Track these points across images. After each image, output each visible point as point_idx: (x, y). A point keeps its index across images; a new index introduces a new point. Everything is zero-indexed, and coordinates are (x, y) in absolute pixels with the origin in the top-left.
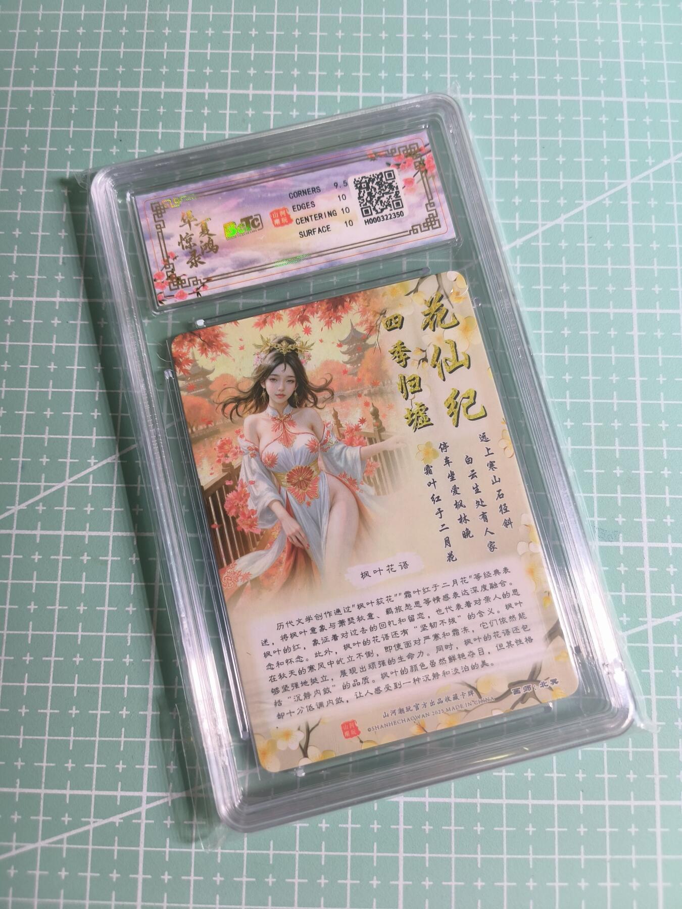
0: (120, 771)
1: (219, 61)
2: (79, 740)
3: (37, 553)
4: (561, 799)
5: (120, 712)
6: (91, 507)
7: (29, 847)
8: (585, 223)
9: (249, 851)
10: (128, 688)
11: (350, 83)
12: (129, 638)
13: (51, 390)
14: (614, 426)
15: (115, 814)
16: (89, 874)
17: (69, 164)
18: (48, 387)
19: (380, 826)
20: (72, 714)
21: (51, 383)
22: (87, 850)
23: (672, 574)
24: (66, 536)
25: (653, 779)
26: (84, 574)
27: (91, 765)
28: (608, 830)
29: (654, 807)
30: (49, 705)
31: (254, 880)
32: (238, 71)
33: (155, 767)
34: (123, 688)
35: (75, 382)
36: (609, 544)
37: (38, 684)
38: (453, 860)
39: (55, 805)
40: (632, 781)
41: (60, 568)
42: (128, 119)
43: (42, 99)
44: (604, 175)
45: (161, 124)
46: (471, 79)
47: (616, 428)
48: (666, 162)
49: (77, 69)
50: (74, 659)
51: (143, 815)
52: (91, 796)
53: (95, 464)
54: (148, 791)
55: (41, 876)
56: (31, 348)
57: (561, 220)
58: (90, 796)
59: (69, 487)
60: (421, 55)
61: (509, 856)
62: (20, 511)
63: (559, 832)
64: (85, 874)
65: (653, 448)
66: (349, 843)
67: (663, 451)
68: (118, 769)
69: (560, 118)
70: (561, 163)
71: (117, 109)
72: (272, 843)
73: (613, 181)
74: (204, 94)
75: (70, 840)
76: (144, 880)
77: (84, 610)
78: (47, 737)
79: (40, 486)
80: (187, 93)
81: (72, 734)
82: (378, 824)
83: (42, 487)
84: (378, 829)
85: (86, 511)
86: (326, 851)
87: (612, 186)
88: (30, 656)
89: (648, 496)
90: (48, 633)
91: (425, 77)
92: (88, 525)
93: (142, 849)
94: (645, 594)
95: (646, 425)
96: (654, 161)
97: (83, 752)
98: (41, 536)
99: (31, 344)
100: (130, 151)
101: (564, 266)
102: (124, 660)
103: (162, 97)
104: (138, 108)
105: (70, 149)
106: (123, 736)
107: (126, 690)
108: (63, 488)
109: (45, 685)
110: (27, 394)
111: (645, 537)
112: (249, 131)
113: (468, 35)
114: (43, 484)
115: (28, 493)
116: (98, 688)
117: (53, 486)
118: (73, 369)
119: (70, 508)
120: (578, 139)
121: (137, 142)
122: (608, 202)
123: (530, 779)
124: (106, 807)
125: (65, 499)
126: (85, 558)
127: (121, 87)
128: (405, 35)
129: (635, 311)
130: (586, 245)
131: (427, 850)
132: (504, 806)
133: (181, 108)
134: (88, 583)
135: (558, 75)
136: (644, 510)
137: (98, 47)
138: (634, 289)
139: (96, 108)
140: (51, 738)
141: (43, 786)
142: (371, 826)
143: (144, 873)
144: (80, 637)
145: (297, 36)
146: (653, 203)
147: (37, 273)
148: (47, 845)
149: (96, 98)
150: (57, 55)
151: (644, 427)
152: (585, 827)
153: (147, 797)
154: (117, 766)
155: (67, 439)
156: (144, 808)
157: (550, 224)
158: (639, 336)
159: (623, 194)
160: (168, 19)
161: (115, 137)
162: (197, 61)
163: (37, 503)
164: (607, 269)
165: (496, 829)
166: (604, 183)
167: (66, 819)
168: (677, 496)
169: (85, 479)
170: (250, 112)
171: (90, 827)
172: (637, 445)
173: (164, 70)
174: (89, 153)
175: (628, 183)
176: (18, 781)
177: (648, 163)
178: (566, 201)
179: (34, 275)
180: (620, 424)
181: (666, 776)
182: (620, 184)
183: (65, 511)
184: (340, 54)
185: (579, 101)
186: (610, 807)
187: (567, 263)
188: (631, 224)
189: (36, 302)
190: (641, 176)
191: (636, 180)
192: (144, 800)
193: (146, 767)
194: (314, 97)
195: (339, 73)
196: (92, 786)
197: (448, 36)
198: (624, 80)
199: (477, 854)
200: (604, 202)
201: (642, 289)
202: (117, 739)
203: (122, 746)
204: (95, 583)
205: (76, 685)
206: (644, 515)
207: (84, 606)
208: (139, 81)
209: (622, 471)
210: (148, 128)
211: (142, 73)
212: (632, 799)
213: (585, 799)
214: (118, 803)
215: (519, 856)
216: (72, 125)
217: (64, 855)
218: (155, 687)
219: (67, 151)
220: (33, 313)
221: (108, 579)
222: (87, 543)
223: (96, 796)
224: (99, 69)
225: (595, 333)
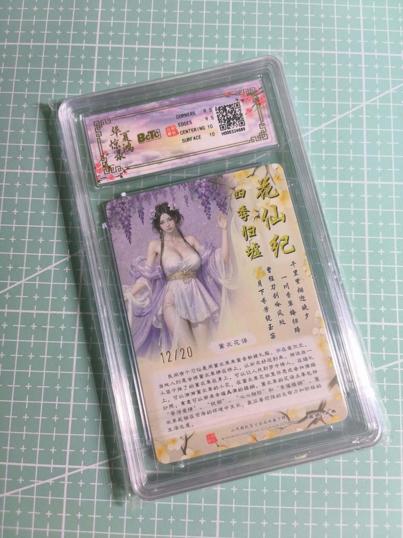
0: (53, 453)
1: (118, 28)
2: (29, 434)
3: (5, 323)
4: (314, 474)
5: (53, 418)
6: (38, 296)
8: (337, 129)
9: (128, 501)
10: (58, 404)
11: (197, 42)
12: (59, 374)
13: (14, 225)
14: (351, 252)
15: (50, 478)
16: (34, 513)
17: (27, 89)
18: (13, 224)
20: (24, 419)
21: (15, 222)
22: (33, 498)
23: (384, 341)
24: (22, 313)
25: (370, 463)
26: (33, 336)
27: (36, 449)
28: (341, 493)
29: (370, 480)
30: (11, 413)
31: (131, 518)
32: (129, 34)
33: (74, 451)
34: (55, 404)
35: (29, 221)
37: (4, 401)
38: (249, 509)
39: (14, 472)
40: (356, 464)
41: (19, 332)
42: (62, 63)
43: (12, 49)
44: (349, 99)
45: (82, 65)
46: (270, 40)
47: (353, 253)
48: (387, 92)
49: (33, 32)
50: (26, 386)
51: (66, 479)
53: (40, 270)
54: (69, 465)
55: (5, 513)
56: (2, 200)
57: (323, 127)
58: (35, 467)
59: (25, 283)
60: (240, 25)
61: (282, 507)
63: (312, 493)
64: (32, 512)
65: (374, 266)
66: (188, 498)
67: (380, 267)
70: (323, 92)
71: (56, 56)
73: (355, 103)
74: (108, 47)
75: (23, 493)
76: (66, 517)
77: (32, 357)
78: (10, 432)
79: (7, 283)
80: (99, 47)
81: (25, 430)
83: (9, 284)
85: (35, 298)
86: (174, 502)
87: (354, 106)
89: (370, 294)
90: (11, 370)
91: (242, 38)
92: (35, 307)
93: (65, 498)
95: (371, 251)
96: (380, 91)
97: (31, 441)
98: (8, 313)
99: (3, 197)
100: (63, 81)
101: (324, 154)
102: (56, 387)
103: (83, 49)
104: (68, 56)
105: (28, 80)
106: (54, 432)
108: (21, 284)
109: (9, 401)
111: (368, 319)
112: (135, 70)
113: (269, 13)
114: (9, 282)
116: (40, 404)
117: (15, 283)
118: (28, 213)
119: (25, 297)
120: (334, 77)
121: (68, 76)
122: (351, 116)
124: (44, 474)
125: (22, 291)
126: (34, 326)
127: (59, 43)
128: (231, 13)
129: (366, 182)
130: (337, 142)
131: (234, 502)
132: (280, 477)
133: (94, 56)
134: (35, 341)
135: (323, 38)
136: (368, 303)
137: (46, 19)
138: (365, 169)
139: (43, 56)
140: (12, 432)
141: (7, 460)
143: (66, 513)
144: (30, 373)
145: (165, 13)
146: (378, 117)
147: (7, 155)
148: (9, 495)
149: (44, 50)
150: (21, 23)
151: (369, 253)
152: (328, 491)
153: (69, 468)
154: (51, 450)
155: (24, 255)
156: (67, 474)
157: (316, 129)
158: (368, 198)
159: (361, 111)
161: (55, 73)
162: (105, 28)
163: (5, 293)
164: (350, 157)
165: (275, 491)
166: (349, 104)
168: (388, 295)
169: (34, 279)
170: (136, 59)
171: (35, 485)
172: (365, 263)
173: (85, 33)
174: (39, 82)
175: (364, 104)
177: (376, 92)
178: (326, 115)
179: (5, 156)
180: (355, 251)
181: (377, 462)
182: (359, 105)
183: (22, 298)
184: (191, 24)
185: (335, 54)
186: (343, 479)
187: (326, 152)
189: (6, 172)
190: (372, 100)
191: (368, 103)
192: (67, 470)
193: (68, 451)
194: (175, 49)
195: (190, 36)
196: (36, 461)
197: (257, 13)
198: (362, 41)
199: (263, 505)
200: (349, 116)
201: (370, 169)
202: (51, 434)
203: (54, 438)
204: (39, 341)
205: (27, 402)
206: (368, 306)
207: (33, 355)
208: (70, 39)
209: (355, 279)
210: (75, 68)
211: (72, 35)
212: (357, 475)
213: (328, 474)
214: (51, 472)
215: (289, 507)
216: (29, 66)
217: (19, 501)
218: (74, 403)
219: (26, 82)
220: (4, 179)
221: (47, 339)
222: (35, 317)
223: (38, 467)
224: (46, 32)
225: (341, 195)
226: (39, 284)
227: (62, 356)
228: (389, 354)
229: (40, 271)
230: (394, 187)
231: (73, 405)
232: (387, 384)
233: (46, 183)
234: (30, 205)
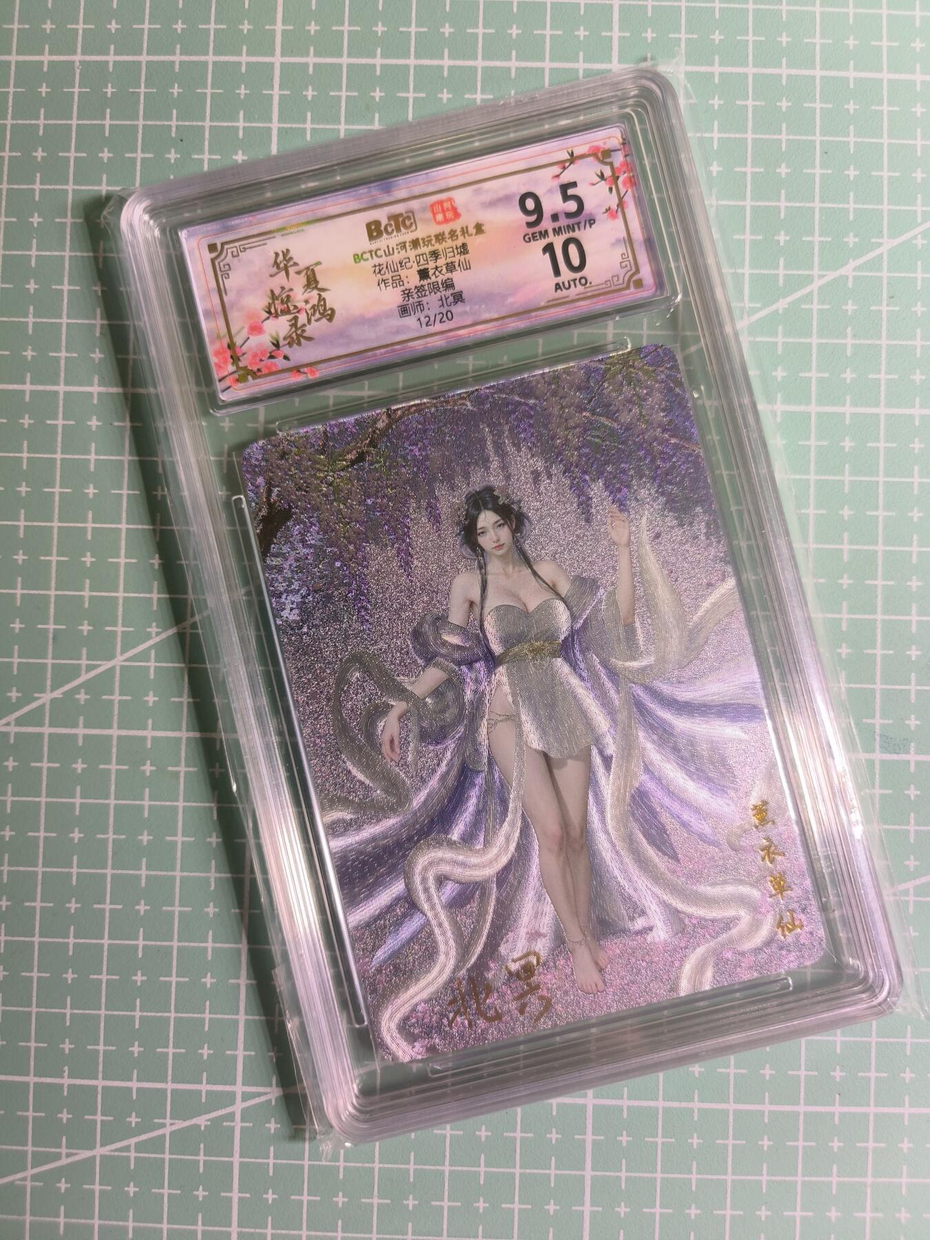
1: (330, 12)
2: (147, 1017)
3: (80, 760)
4: (809, 1105)
5: (203, 980)
6: (154, 696)
7: (84, 1154)
8: (885, 274)
9: (381, 1165)
10: (213, 948)
11: (530, 48)
12: (213, 880)
13: (90, 525)
14: (910, 586)
15: (199, 1114)
16: (166, 1191)
17: (104, 177)
18: (86, 522)
19: (559, 1136)
20: (136, 981)
21: (90, 516)
22: (163, 1160)
24: (120, 737)
27: (165, 1050)
28: (871, 1145)
30: (105, 969)
31: (388, 1201)
32: (359, 29)
33: (253, 1053)
34: (206, 948)
35: (124, 515)
36: (895, 757)
37: (88, 941)
38: (659, 1181)
39: (118, 1102)
40: (907, 1082)
41: (113, 782)
42: (191, 107)
43: (62, 73)
44: (916, 198)
45: (242, 114)
46: (717, 42)
47: (914, 590)
49: (114, 26)
50: (137, 907)
51: (238, 1117)
52: (166, 1090)
53: (157, 634)
54: (243, 1085)
55: (101, 1192)
56: (59, 462)
57: (848, 270)
59: (122, 667)
61: (735, 1177)
62: (53, 701)
63: (804, 1147)
64: (161, 1191)
66: (518, 1157)
68: (202, 1055)
69: (851, 107)
70: (852, 179)
71: (176, 90)
72: (412, 1154)
74: (307, 64)
75: (140, 1147)
76: (241, 1200)
77: (148, 840)
78: (103, 1012)
79: (79, 665)
80: (282, 64)
81: (138, 1008)
82: (557, 1133)
83: (84, 667)
84: (557, 1139)
85: (147, 701)
86: (486, 1166)
88: (76, 902)
90: (99, 871)
91: (646, 38)
92: (150, 722)
93: (236, 1160)
97: (153, 1033)
98: (85, 736)
99: (59, 456)
100: (196, 157)
101: (849, 341)
102: (206, 910)
103: (243, 70)
104: (206, 88)
105: (106, 155)
106: (207, 1011)
107: (210, 950)
108: (113, 668)
109: (98, 941)
110: (55, 531)
112: (376, 126)
114: (84, 662)
115: (63, 675)
116: (171, 947)
117: (100, 665)
118: (121, 495)
119: (124, 698)
120: (879, 141)
121: (207, 143)
122: (920, 242)
123: (767, 1077)
124: (186, 1105)
125: (117, 684)
126: (148, 768)
127: (181, 54)
130: (885, 309)
131: (624, 1167)
132: (731, 1112)
133: (272, 88)
134: (153, 803)
135: (851, 38)
139: (143, 90)
140: (109, 1013)
141: (100, 1075)
142: (548, 1136)
143: (241, 1191)
144: (144, 877)
147: (63, 349)
148: (108, 1153)
149: (143, 73)
150: (82, 4)
152: (839, 1141)
153: (243, 1093)
154: (200, 1051)
155: (117, 598)
156: (238, 1107)
157: (831, 275)
161: (173, 135)
162: (296, 12)
163: (76, 690)
164: (915, 347)
165: (718, 1142)
166: (916, 211)
167: (133, 1120)
169: (144, 656)
170: (378, 94)
171: (167, 1131)
173: (246, 27)
174: (134, 159)
176: (66, 1068)
178: (856, 240)
179: (60, 351)
183: (116, 701)
185: (882, 80)
186: (876, 1115)
187: (855, 336)
189: (65, 392)
192: (239, 1097)
193: (241, 1053)
194: (476, 68)
195: (514, 31)
196: (166, 1077)
199: (691, 1173)
200: (914, 242)
202: (199, 1016)
203: (207, 1025)
204: (163, 803)
205: (141, 943)
207: (148, 835)
208: (208, 44)
210: (223, 121)
212: (907, 1105)
213: (841, 1105)
214: (204, 1100)
215: (749, 1178)
216: (108, 116)
217: (132, 1167)
218: (252, 947)
219: (102, 158)
220: (61, 409)
222: (149, 746)
223: (173, 1090)
224: (146, 26)
225: (891, 445)
226: (156, 666)
227: (218, 836)
229: (156, 636)
231: (250, 950)
234: (126, 474)
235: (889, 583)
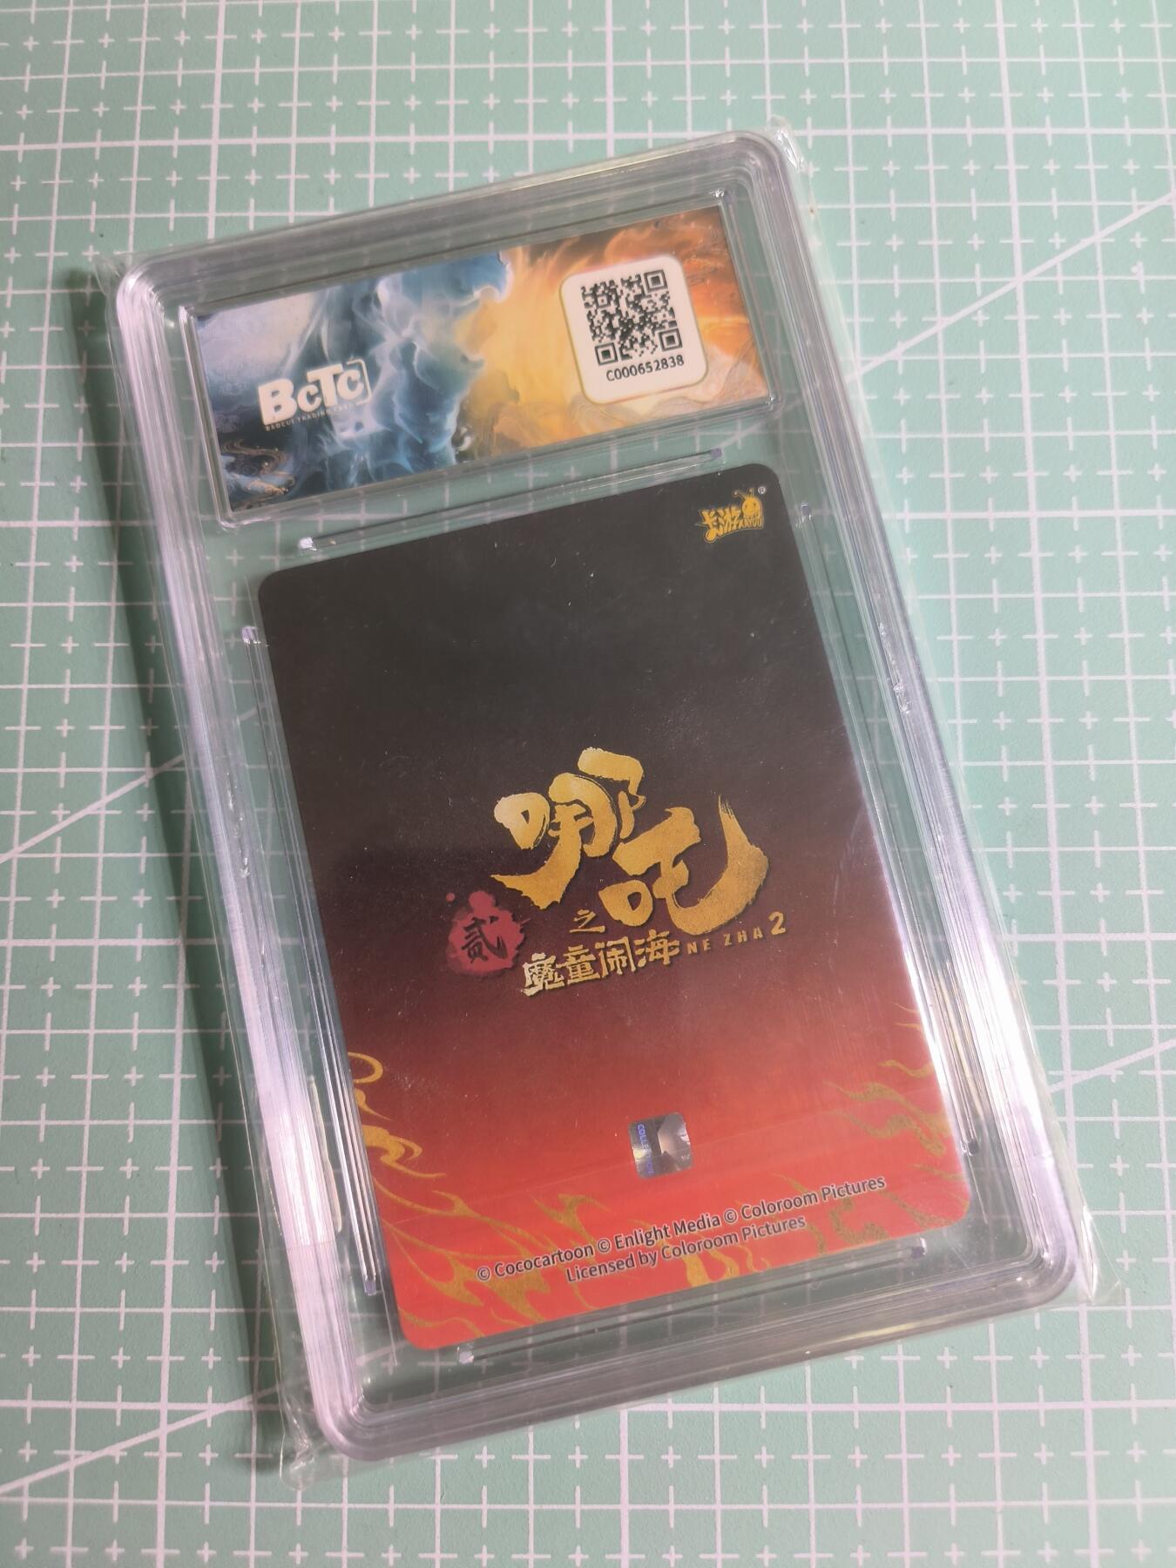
0: (120, 1366)
1: (277, 87)
2: (46, 1313)
4: (911, 1402)
5: (117, 1263)
6: (60, 895)
8: (941, 357)
9: (352, 1506)
10: (131, 1220)
11: (511, 118)
12: (131, 1130)
14: (998, 725)
15: (113, 1443)
16: (69, 1550)
17: (11, 280)
19: (585, 1457)
20: (31, 1267)
22: (64, 1507)
23: (1107, 990)
24: (15, 949)
25: (1079, 1362)
26: (49, 1015)
27: (68, 1357)
28: (998, 1455)
29: (1082, 1412)
31: (362, 1555)
32: (309, 104)
33: (182, 1358)
34: (121, 1220)
35: (26, 672)
38: (719, 1514)
39: (8, 1428)
40: (1040, 1366)
42: (114, 198)
44: (974, 268)
45: (173, 204)
46: (729, 103)
47: (1003, 728)
48: (1085, 243)
49: (24, 112)
50: (33, 1169)
51: (163, 1444)
52: (70, 1410)
53: (65, 817)
54: (170, 1401)
57: (898, 353)
58: (67, 1412)
59: (20, 860)
60: (639, 63)
61: (820, 1506)
63: (909, 1461)
64: (63, 1549)
65: (1069, 763)
66: (531, 1488)
67: (1088, 767)
68: (116, 1362)
69: (891, 168)
70: (895, 249)
72: (392, 1489)
73: (989, 280)
74: (249, 146)
75: (36, 1489)
76: (168, 1558)
77: (49, 1080)
80: (220, 146)
81: (34, 1302)
82: (582, 1453)
84: (582, 1461)
85: (51, 902)
86: (489, 1502)
87: (988, 288)
89: (1062, 849)
91: (646, 103)
92: (54, 928)
93: (161, 1503)
94: (1058, 1027)
95: (1057, 720)
96: (1064, 241)
97: (53, 1333)
100: (118, 253)
101: (904, 436)
102: (122, 1168)
103: (175, 154)
104: (131, 176)
105: (13, 255)
106: (123, 1304)
107: (126, 1223)
108: (9, 862)
111: (1059, 924)
112: (331, 211)
113: (723, 24)
116: (76, 1220)
118: (23, 648)
119: (22, 899)
120: (926, 205)
121: (131, 237)
122: (981, 318)
123: (855, 1367)
125: (14, 881)
126: (51, 987)
127: (102, 140)
128: (609, 28)
129: (1033, 514)
130: (943, 397)
131: (672, 1497)
132: (810, 1416)
133: (208, 173)
134: (56, 1032)
135: (887, 90)
136: (1055, 875)
137: (61, 72)
138: (1031, 474)
142: (570, 1457)
143: (167, 1546)
144: (42, 1129)
145: (414, 37)
146: (1063, 317)
149: (58, 163)
151: (1052, 725)
152: (956, 1452)
153: (170, 1412)
154: (114, 1358)
155: (15, 775)
156: (163, 1431)
157: (877, 361)
158: (1044, 560)
159: (1009, 302)
160: (184, 16)
161: (92, 230)
162: (237, 88)
164: (983, 440)
165: (794, 1457)
166: (974, 284)
169: (48, 845)
170: (333, 176)
171: (70, 1466)
172: (1040, 757)
173: (178, 107)
174: (46, 259)
175: (1017, 281)
177: (1053, 245)
178: (905, 319)
180: (1009, 721)
181: (1101, 1356)
182: (1004, 284)
183: (12, 903)
184: (492, 66)
185: (925, 136)
186: (1002, 1414)
187: (910, 430)
188: (1024, 356)
190: (1040, 269)
191: (1032, 276)
192: (164, 1417)
193: (166, 1358)
194: (447, 144)
195: (492, 101)
196: (70, 1392)
197: (687, 27)
198: (1006, 95)
199: (762, 1502)
200: (974, 318)
201: (1045, 474)
202: (112, 1310)
203: (122, 1324)
204: (69, 1032)
205: (38, 1215)
206: (1056, 885)
207: (50, 1073)
208: (134, 128)
209: (1014, 806)
210: (151, 212)
211: (139, 115)
212: (1041, 1399)
213: (954, 1400)
214: (118, 1423)
215: (838, 1506)
216: (16, 212)
217: (25, 1517)
218: (180, 1215)
219: (8, 259)
221: (92, 1023)
222: (53, 959)
223: (78, 1411)
224: (62, 110)
225: (961, 556)
226: (62, 859)
227: (138, 1073)
228: (1125, 1027)
229: (63, 819)
230: (1118, 524)
231: (177, 1219)
232: (1124, 1119)
233: (74, 558)
234: (29, 623)
235: (971, 721)
